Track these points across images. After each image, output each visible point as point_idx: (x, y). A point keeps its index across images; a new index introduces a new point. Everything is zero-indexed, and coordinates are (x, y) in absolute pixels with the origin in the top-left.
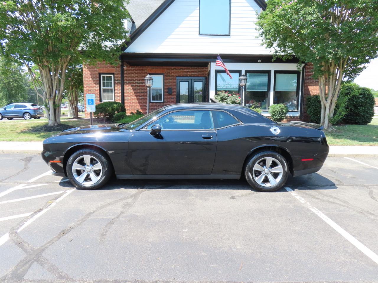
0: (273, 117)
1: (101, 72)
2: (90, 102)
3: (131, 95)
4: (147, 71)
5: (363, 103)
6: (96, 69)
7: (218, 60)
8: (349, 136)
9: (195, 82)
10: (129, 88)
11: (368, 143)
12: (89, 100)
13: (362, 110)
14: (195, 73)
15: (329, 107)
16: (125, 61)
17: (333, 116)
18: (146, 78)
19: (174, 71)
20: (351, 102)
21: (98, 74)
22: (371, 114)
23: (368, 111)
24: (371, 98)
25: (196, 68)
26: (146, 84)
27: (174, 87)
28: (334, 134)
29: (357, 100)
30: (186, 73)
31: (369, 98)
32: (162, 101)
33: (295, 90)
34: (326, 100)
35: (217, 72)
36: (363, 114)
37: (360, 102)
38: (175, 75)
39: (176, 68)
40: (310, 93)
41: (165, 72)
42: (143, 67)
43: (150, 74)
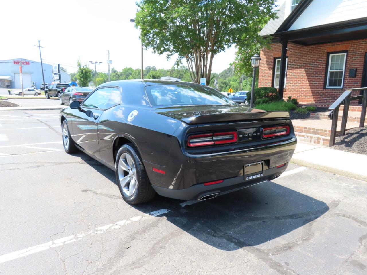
1: (276, 56)
3: (304, 80)
4: (325, 50)
6: (271, 54)
10: (301, 72)
19: (363, 46)
21: (273, 59)
27: (360, 67)
32: (342, 87)
39: (366, 40)
41: (350, 47)
42: (321, 45)
43: (329, 54)
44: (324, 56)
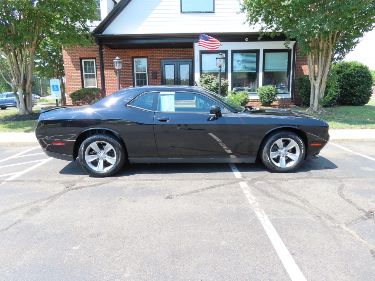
0: (262, 100)
1: (83, 57)
2: (55, 88)
3: (115, 81)
4: (130, 54)
5: (359, 82)
6: (76, 54)
7: (201, 40)
8: (340, 118)
9: (181, 65)
10: (112, 73)
11: (359, 125)
12: (53, 86)
13: (359, 89)
14: (181, 55)
15: (318, 87)
16: (104, 44)
17: (323, 97)
18: (114, 61)
19: (158, 54)
20: (347, 81)
21: (79, 59)
22: (368, 94)
23: (365, 91)
24: (368, 76)
25: (181, 49)
26: (115, 67)
27: (158, 71)
28: (324, 116)
29: (353, 79)
30: (171, 55)
31: (367, 77)
33: (286, 71)
34: (315, 80)
35: (202, 52)
36: (359, 94)
37: (357, 81)
38: (159, 58)
39: (160, 50)
40: (304, 73)
41: (149, 54)
42: (125, 50)
43: (133, 58)
44: (130, 59)
